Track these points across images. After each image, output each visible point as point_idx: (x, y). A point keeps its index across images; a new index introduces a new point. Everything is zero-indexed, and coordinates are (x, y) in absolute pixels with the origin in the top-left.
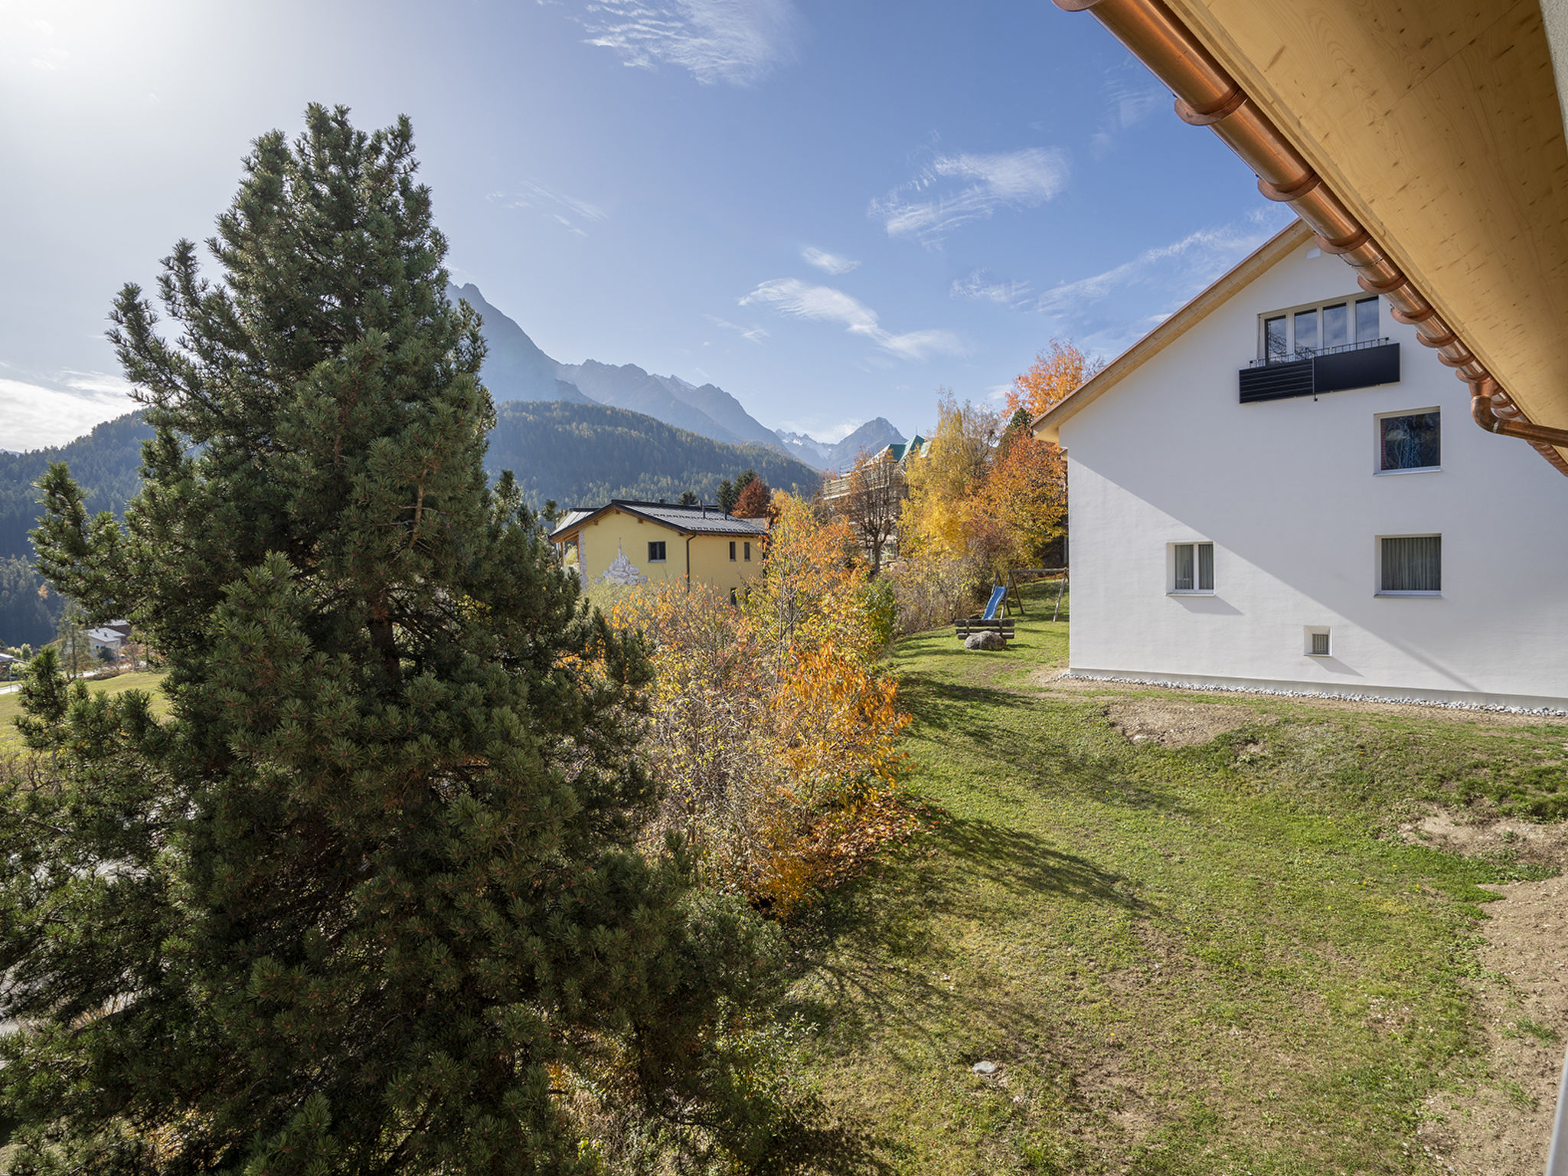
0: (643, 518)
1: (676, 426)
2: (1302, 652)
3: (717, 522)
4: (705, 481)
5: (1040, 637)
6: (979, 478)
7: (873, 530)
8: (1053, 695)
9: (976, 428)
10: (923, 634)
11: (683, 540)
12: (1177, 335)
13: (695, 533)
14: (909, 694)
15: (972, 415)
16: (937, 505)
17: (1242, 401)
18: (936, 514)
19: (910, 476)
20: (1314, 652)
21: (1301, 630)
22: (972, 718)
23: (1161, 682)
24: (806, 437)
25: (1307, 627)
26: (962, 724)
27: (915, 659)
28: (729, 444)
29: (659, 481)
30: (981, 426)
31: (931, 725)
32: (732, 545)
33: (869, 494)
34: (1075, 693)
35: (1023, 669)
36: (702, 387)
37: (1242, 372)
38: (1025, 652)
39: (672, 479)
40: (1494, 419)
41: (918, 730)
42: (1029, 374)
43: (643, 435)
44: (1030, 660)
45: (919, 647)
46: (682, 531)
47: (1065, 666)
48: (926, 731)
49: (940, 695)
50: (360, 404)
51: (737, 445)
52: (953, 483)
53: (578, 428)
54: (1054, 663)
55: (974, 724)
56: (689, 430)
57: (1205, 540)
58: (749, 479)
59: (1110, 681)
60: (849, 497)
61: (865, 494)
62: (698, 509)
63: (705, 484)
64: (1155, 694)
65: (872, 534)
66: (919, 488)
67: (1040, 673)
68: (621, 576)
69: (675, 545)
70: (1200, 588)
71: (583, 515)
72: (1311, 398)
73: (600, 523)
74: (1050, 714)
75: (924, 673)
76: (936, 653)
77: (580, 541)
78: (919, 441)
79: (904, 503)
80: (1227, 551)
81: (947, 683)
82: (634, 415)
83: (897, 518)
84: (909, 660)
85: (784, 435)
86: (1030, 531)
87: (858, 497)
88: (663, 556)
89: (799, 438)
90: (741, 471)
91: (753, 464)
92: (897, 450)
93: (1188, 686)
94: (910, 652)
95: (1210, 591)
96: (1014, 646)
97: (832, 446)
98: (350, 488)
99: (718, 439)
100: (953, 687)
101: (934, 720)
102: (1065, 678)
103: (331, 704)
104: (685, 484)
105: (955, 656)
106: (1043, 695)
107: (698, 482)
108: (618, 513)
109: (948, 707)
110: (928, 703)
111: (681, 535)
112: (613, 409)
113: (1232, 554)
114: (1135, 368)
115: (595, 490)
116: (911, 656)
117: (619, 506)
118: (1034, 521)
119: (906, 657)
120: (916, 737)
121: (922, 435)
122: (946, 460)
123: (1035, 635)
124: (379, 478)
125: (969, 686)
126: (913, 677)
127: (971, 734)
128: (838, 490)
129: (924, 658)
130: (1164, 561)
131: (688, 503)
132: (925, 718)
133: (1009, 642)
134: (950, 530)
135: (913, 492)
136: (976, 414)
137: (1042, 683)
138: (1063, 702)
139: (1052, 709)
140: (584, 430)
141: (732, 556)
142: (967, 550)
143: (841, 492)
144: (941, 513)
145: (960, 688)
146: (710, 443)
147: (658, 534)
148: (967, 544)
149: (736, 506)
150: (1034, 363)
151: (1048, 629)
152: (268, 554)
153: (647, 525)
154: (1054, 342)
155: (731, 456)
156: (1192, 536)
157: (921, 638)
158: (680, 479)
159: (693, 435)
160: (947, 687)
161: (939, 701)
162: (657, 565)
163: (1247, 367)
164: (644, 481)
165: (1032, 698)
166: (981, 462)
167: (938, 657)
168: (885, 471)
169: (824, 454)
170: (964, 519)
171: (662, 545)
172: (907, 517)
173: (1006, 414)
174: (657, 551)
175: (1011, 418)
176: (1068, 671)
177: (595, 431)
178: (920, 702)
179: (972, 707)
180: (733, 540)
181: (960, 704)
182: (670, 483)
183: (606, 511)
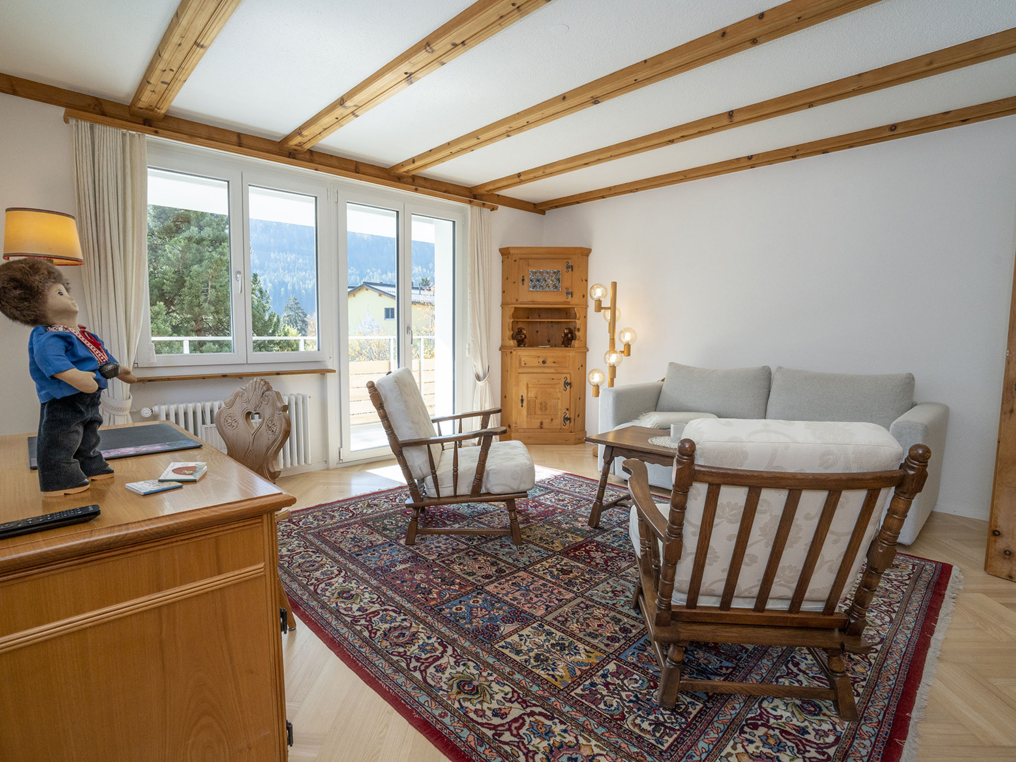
0: (381, 293)
3: (426, 296)
39: (422, 268)
50: (188, 253)
68: (368, 328)
73: (356, 295)
88: (393, 317)
98: (185, 281)
103: (178, 349)
104: (430, 271)
108: (367, 290)
117: (368, 285)
124: (195, 278)
152: (158, 303)
153: (384, 297)
158: (428, 268)
162: (390, 321)
171: (393, 309)
174: (389, 313)
182: (420, 270)
183: (360, 288)
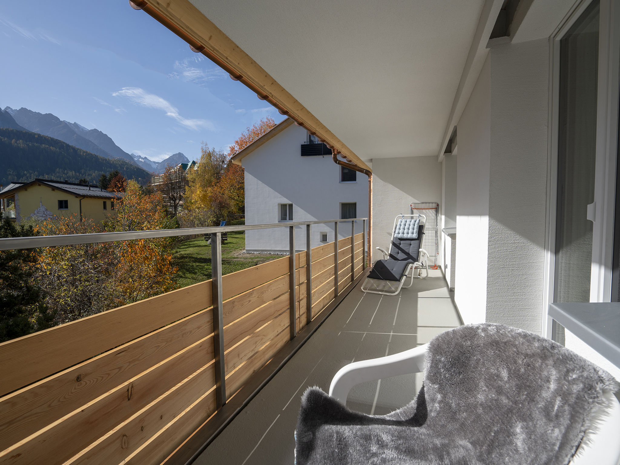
0: (54, 188)
1: (77, 147)
2: (319, 241)
3: (97, 192)
4: (94, 174)
5: (237, 240)
6: (218, 179)
7: (174, 199)
8: (239, 259)
9: (217, 159)
10: (192, 240)
11: (78, 200)
12: (282, 130)
13: (84, 196)
14: (182, 262)
15: (216, 154)
16: (199, 188)
17: (302, 155)
18: (198, 192)
19: (189, 177)
20: (323, 241)
21: (319, 233)
22: (207, 269)
23: (276, 253)
24: (146, 158)
25: (321, 232)
26: (202, 272)
27: (187, 249)
28: (107, 158)
29: (68, 173)
30: (219, 158)
31: (190, 273)
32: (105, 203)
33: (172, 183)
34: (246, 258)
35: (229, 251)
36: (92, 130)
37: (302, 145)
38: (231, 245)
39: (75, 172)
40: (337, 160)
41: (185, 275)
42: (239, 140)
43: (58, 150)
44: (232, 248)
45: (190, 245)
46: (77, 195)
47: (244, 249)
48: (188, 275)
49: (195, 262)
51: (110, 159)
52: (207, 180)
53: (16, 142)
54: (241, 248)
55: (207, 271)
56: (85, 150)
57: (290, 203)
58: (116, 174)
59: (260, 254)
60: (163, 184)
61: (170, 183)
62: (87, 186)
63: (94, 175)
64: (274, 257)
65: (173, 200)
66: (193, 182)
67: (235, 252)
68: (42, 217)
69: (73, 202)
70: (289, 220)
71: (17, 185)
72: (321, 156)
73: (28, 190)
74: (237, 266)
75: (190, 254)
76: (196, 246)
77: (16, 198)
78: (194, 163)
79: (187, 187)
80: (297, 207)
81: (199, 257)
82: (52, 139)
83: (184, 194)
84: (184, 250)
85: (135, 156)
86: (237, 200)
87: (167, 185)
88: (66, 207)
89: (142, 158)
90: (113, 170)
91: (119, 168)
92: (184, 166)
93: (285, 254)
94: (185, 247)
95: (292, 221)
96: (227, 243)
97: (158, 163)
99: (100, 155)
100: (201, 258)
101: (192, 271)
102: (244, 253)
104: (82, 175)
105: (203, 248)
106: (235, 260)
107: (89, 175)
108: (40, 185)
109: (198, 266)
110: (189, 265)
111: (77, 197)
112: (39, 135)
113: (299, 208)
114: (268, 140)
115: (28, 175)
116: (185, 248)
117: (39, 182)
118: (239, 197)
119: (183, 248)
120: (183, 278)
121: (195, 160)
122: (205, 171)
123: (236, 239)
125: (207, 258)
126: (185, 256)
127: (206, 275)
128: (157, 182)
129: (191, 249)
130: (277, 210)
131: (83, 183)
132: (188, 270)
133: (225, 241)
134: (204, 198)
135: (190, 184)
136: (217, 154)
137: (235, 256)
138: (242, 262)
139: (237, 264)
140: (21, 143)
141: (105, 208)
142: (211, 207)
143: (160, 182)
144: (200, 192)
145: (204, 259)
146: (96, 157)
147: (63, 197)
148: (211, 205)
149: (109, 186)
150: (241, 136)
151: (241, 237)
153: (57, 192)
154: (248, 129)
155: (107, 163)
156: (286, 201)
157: (191, 241)
158: (80, 173)
159: (87, 152)
160: (198, 259)
161: (194, 264)
162: (64, 211)
163: (303, 144)
164: (59, 173)
165: (231, 261)
166: (219, 173)
167: (196, 248)
168: (179, 174)
169: (155, 166)
170: (209, 194)
171: (66, 202)
172: (188, 193)
173: (229, 155)
174: (63, 205)
175: (231, 157)
176: (245, 251)
177: (28, 145)
178: (187, 265)
179: (207, 265)
180: (105, 200)
181: (203, 264)
182: (74, 174)
183: (32, 184)
